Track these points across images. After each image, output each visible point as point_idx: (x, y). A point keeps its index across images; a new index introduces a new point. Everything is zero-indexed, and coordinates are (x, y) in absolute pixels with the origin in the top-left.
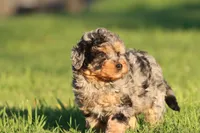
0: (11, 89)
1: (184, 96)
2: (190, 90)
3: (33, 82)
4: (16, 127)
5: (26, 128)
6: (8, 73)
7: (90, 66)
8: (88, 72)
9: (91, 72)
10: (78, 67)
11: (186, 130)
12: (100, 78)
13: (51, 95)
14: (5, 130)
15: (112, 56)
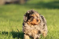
0: (3, 26)
1: (54, 28)
2: (56, 26)
3: (10, 24)
4: (5, 37)
5: (8, 37)
6: (3, 21)
7: (29, 20)
8: (28, 22)
9: (29, 22)
10: (25, 21)
11: (54, 38)
12: (32, 24)
13: (15, 27)
14: (2, 38)
15: (36, 17)
